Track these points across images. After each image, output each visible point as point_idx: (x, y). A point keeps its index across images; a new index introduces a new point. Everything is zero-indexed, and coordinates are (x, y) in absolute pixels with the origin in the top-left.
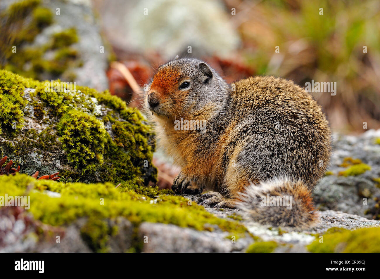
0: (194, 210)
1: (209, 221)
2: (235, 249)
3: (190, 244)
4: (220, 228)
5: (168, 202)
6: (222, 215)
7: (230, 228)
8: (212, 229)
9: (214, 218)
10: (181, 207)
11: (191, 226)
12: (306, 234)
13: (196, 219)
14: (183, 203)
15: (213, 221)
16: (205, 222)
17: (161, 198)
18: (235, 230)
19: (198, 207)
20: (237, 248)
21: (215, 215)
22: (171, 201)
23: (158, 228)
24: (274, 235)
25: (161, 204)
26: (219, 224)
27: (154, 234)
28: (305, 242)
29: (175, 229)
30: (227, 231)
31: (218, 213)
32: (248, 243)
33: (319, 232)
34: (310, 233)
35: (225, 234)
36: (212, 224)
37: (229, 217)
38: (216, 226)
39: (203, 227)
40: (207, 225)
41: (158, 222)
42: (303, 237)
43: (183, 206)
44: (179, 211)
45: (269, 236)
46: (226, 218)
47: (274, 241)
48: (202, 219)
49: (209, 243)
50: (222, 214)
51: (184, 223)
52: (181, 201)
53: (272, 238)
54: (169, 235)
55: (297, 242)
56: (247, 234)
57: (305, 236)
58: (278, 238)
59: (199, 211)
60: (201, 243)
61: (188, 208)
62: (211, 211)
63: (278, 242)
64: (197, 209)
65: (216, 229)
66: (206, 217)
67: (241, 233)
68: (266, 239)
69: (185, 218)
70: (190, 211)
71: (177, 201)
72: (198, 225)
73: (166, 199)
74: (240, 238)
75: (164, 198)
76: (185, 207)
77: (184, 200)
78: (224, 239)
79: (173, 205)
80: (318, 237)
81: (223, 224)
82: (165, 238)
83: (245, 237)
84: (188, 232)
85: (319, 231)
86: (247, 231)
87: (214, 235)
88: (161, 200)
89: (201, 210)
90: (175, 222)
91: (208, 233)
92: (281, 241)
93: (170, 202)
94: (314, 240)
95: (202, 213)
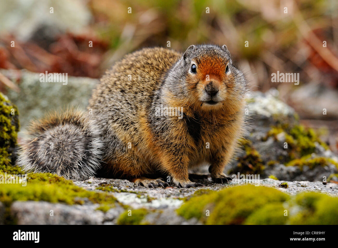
0: (64, 185)
1: (79, 194)
2: (107, 219)
3: (62, 218)
4: (90, 201)
5: (36, 180)
6: (90, 188)
7: (100, 200)
8: (83, 202)
9: (83, 191)
10: (50, 183)
11: (61, 201)
12: (174, 198)
13: (66, 194)
14: (52, 179)
15: (83, 194)
16: (75, 196)
17: (30, 176)
18: (105, 201)
19: (67, 182)
20: (108, 218)
21: (84, 188)
22: (39, 178)
23: (30, 205)
24: (143, 202)
25: (30, 182)
26: (89, 196)
27: (27, 212)
28: (174, 206)
29: (46, 205)
30: (97, 203)
31: (87, 185)
32: (119, 212)
33: (187, 196)
34: (178, 197)
35: (96, 206)
36: (82, 197)
37: (97, 189)
38: (86, 199)
39: (73, 200)
40: (77, 199)
41: (29, 200)
42: (172, 202)
43: (52, 182)
44: (49, 187)
45: (138, 204)
46: (95, 190)
47: (144, 208)
48: (72, 193)
49: (81, 216)
50: (91, 186)
51: (54, 199)
52: (50, 178)
53: (141, 205)
54: (41, 212)
55: (166, 207)
56: (117, 204)
57: (174, 201)
58: (148, 205)
59: (68, 186)
60: (73, 216)
61: (57, 183)
62: (80, 184)
63: (148, 208)
64: (66, 184)
65: (86, 202)
66: (76, 190)
67: (111, 203)
68: (136, 207)
69: (55, 193)
70: (59, 186)
71: (46, 178)
72: (69, 200)
73: (34, 177)
74: (111, 208)
75: (32, 176)
76: (54, 182)
77: (53, 176)
78: (95, 211)
79: (42, 182)
80: (186, 200)
81: (92, 197)
82: (37, 215)
83: (115, 207)
84: (59, 207)
85: (186, 194)
86: (117, 201)
87: (85, 207)
88: (30, 178)
89: (70, 184)
90: (45, 198)
91: (79, 207)
92: (151, 207)
93: (39, 180)
94: (182, 204)
95: (71, 187)
